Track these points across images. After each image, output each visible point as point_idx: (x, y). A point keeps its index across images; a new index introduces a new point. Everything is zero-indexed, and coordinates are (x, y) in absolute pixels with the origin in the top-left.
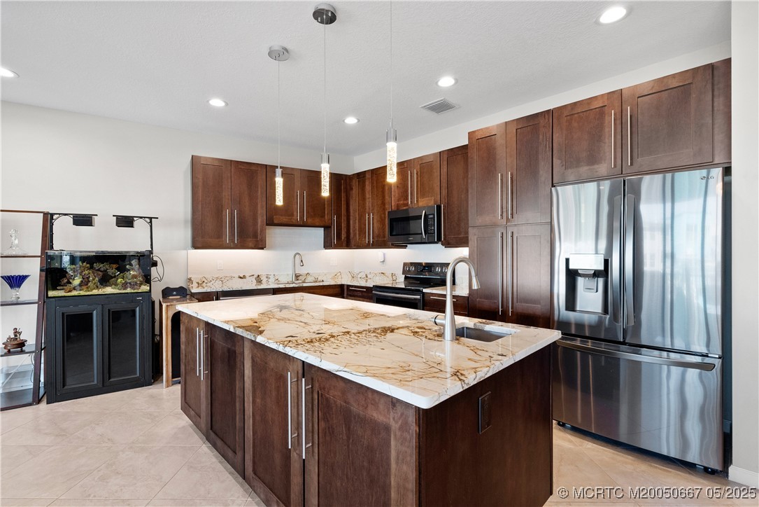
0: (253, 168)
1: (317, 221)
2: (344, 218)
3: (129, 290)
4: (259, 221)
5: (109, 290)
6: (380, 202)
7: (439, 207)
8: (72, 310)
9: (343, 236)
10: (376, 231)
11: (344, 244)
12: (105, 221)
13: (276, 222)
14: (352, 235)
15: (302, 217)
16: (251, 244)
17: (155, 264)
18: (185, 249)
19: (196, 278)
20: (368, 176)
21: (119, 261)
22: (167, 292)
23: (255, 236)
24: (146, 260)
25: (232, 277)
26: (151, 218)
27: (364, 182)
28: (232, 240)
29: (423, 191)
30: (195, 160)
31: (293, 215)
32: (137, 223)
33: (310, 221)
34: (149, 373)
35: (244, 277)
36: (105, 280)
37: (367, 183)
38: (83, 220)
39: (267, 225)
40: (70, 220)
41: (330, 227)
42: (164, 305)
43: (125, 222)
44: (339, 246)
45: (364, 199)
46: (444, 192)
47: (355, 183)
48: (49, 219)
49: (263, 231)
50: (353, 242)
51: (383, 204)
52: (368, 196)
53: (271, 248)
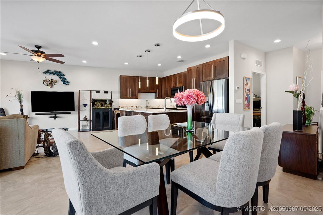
0: (135, 77)
1: (152, 91)
2: (160, 90)
3: (107, 108)
4: (137, 91)
5: (103, 108)
6: (169, 85)
7: (183, 87)
8: (97, 111)
9: (160, 95)
10: (168, 94)
11: (160, 97)
12: (102, 92)
13: (141, 91)
14: (162, 95)
15: (148, 90)
16: (134, 97)
17: (112, 102)
18: (118, 99)
19: (121, 106)
20: (166, 78)
21: (104, 101)
22: (115, 109)
23: (136, 95)
24: (111, 102)
25: (130, 106)
26: (111, 91)
27: (165, 80)
28: (130, 96)
29: (179, 82)
30: (121, 76)
31: (145, 89)
32: (108, 92)
33: (150, 91)
34: (111, 128)
35: (133, 106)
36: (102, 106)
37: (166, 80)
38: (98, 92)
39: (139, 92)
40: (95, 92)
41: (156, 93)
42: (115, 111)
43: (106, 92)
44: (159, 98)
45: (165, 85)
46: (184, 83)
47: (163, 80)
48: (91, 92)
49: (138, 94)
50: (163, 97)
51: (170, 86)
52: (166, 84)
53: (140, 99)
